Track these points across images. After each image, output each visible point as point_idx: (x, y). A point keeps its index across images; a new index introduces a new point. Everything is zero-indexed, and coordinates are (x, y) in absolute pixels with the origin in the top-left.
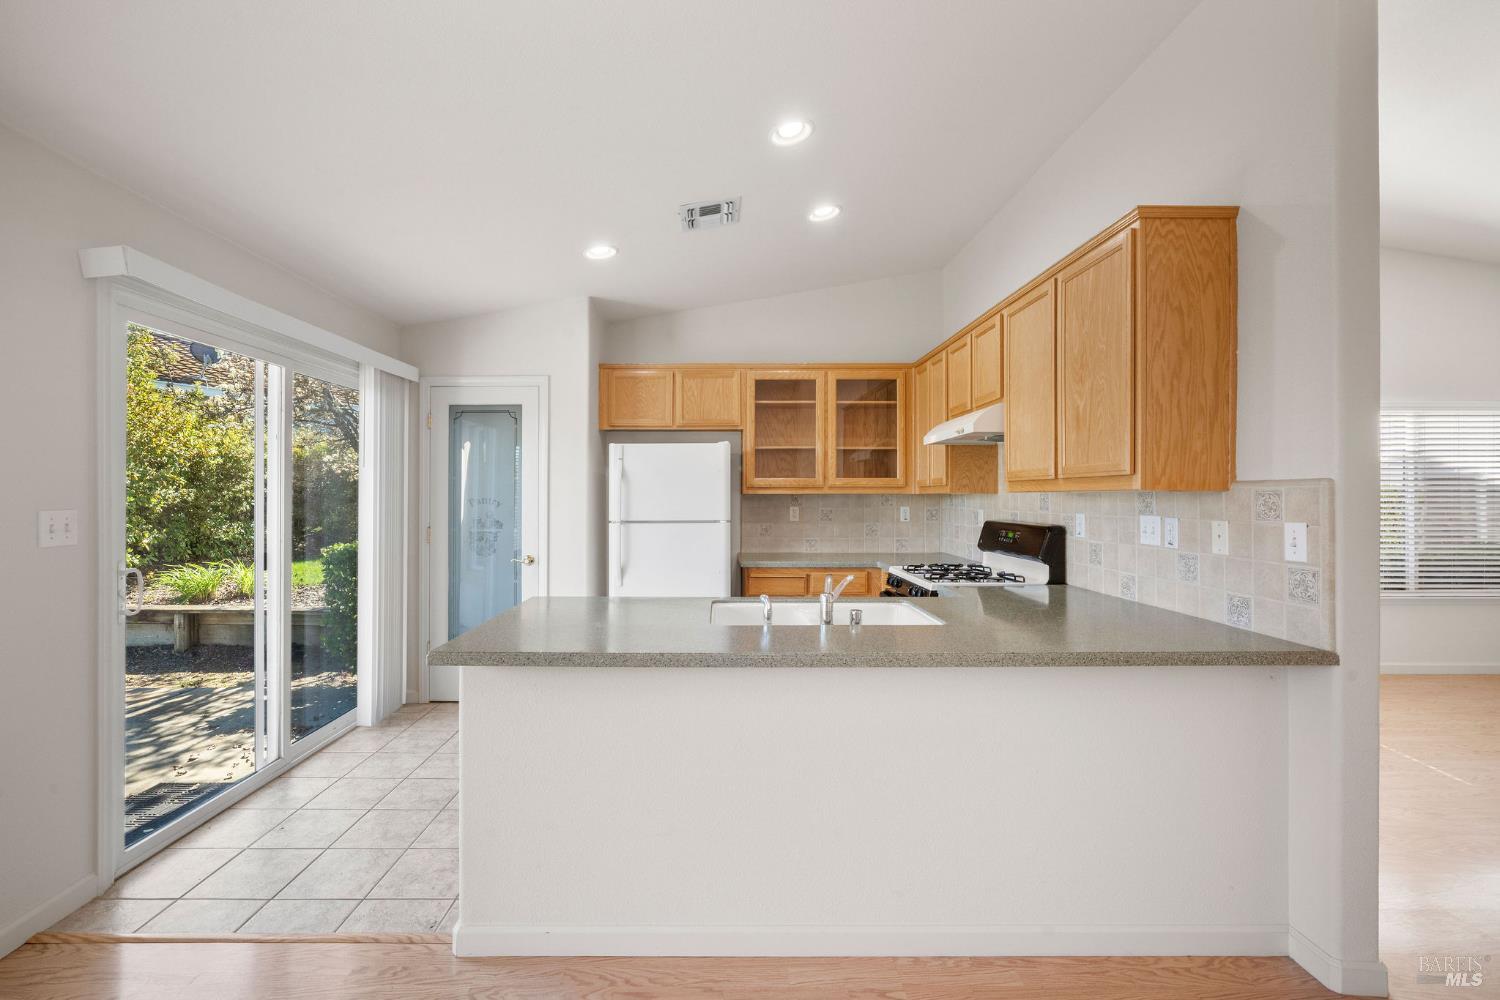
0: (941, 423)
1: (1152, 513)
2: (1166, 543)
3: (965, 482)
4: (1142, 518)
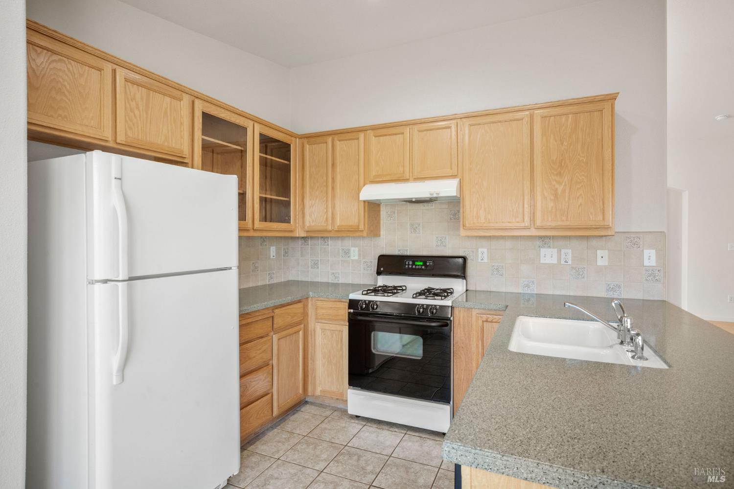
1: (550, 247)
2: (563, 262)
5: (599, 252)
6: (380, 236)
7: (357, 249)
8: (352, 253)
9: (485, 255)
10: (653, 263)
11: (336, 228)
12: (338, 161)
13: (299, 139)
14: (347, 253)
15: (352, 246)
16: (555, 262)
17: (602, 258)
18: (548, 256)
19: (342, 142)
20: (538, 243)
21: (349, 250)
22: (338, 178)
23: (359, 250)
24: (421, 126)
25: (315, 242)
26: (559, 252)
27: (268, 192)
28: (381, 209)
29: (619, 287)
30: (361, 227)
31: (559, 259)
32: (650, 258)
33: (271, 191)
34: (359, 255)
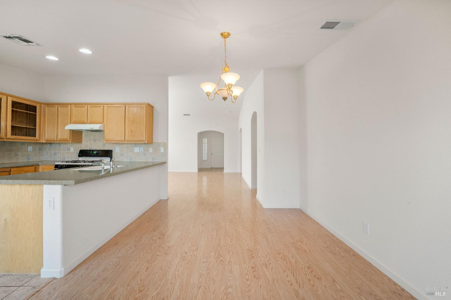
0: (68, 124)
1: (137, 147)
3: (75, 140)
4: (135, 148)
5: (150, 148)
6: (82, 143)
7: (73, 148)
8: (71, 149)
9: (118, 150)
10: (163, 151)
11: (58, 139)
12: (59, 115)
13: (43, 104)
14: (69, 149)
15: (71, 147)
16: (138, 151)
17: (151, 150)
18: (137, 150)
19: (62, 108)
20: (134, 145)
21: (70, 148)
22: (60, 121)
23: (74, 148)
24: (91, 105)
25: (55, 145)
26: (140, 148)
27: (28, 124)
28: (83, 133)
29: (155, 158)
30: (69, 139)
31: (139, 151)
32: (162, 150)
33: (29, 124)
34: (74, 150)
